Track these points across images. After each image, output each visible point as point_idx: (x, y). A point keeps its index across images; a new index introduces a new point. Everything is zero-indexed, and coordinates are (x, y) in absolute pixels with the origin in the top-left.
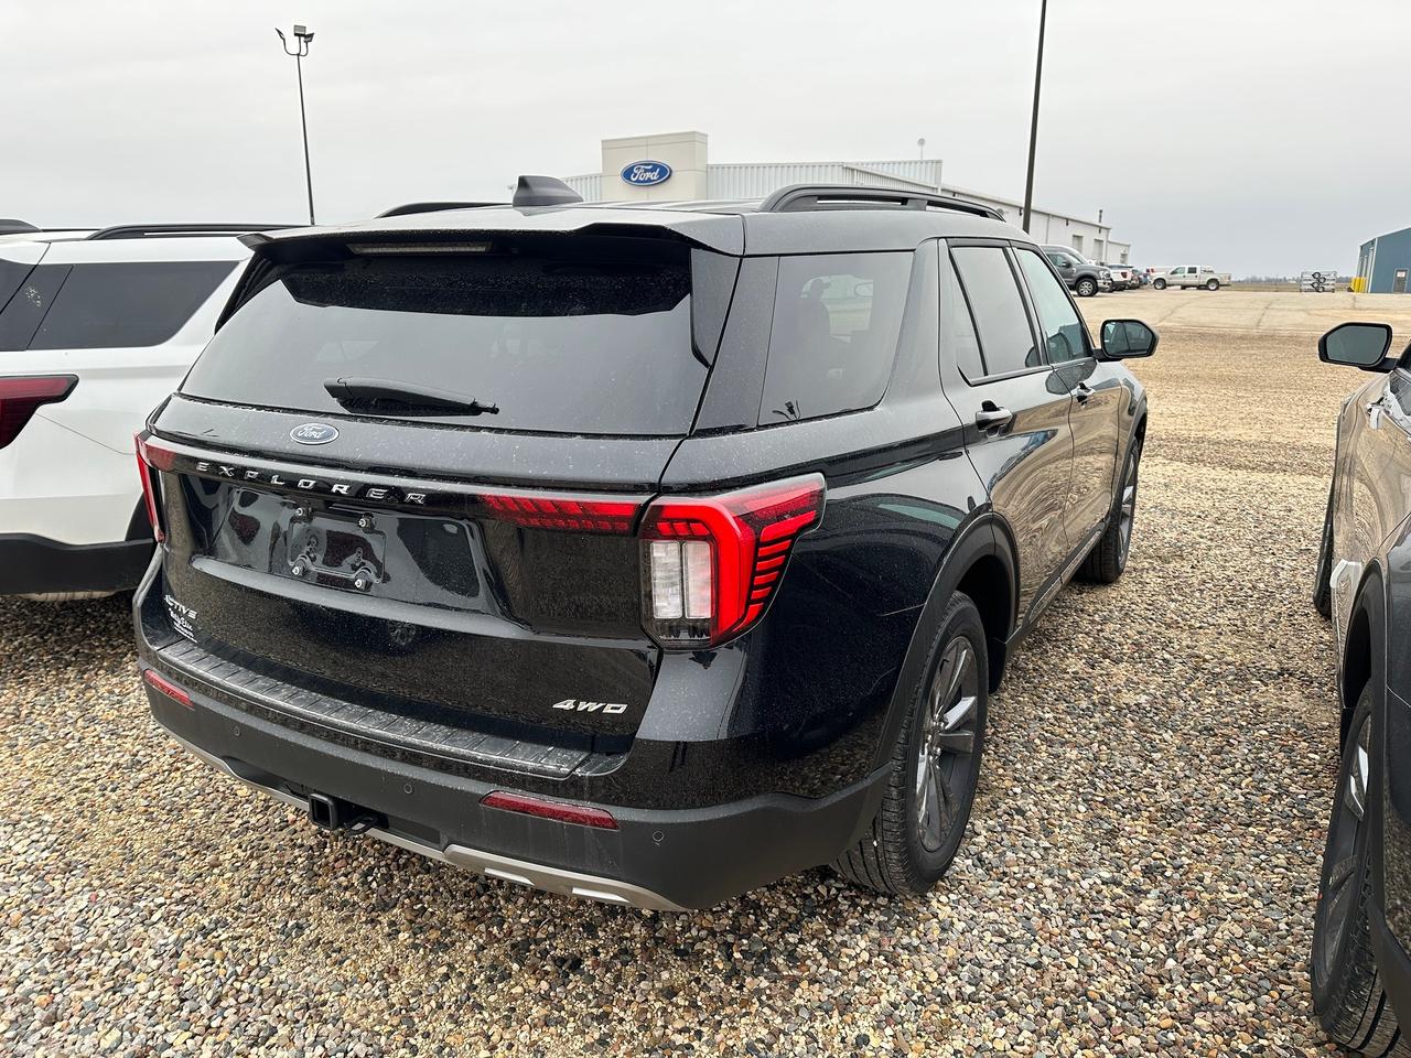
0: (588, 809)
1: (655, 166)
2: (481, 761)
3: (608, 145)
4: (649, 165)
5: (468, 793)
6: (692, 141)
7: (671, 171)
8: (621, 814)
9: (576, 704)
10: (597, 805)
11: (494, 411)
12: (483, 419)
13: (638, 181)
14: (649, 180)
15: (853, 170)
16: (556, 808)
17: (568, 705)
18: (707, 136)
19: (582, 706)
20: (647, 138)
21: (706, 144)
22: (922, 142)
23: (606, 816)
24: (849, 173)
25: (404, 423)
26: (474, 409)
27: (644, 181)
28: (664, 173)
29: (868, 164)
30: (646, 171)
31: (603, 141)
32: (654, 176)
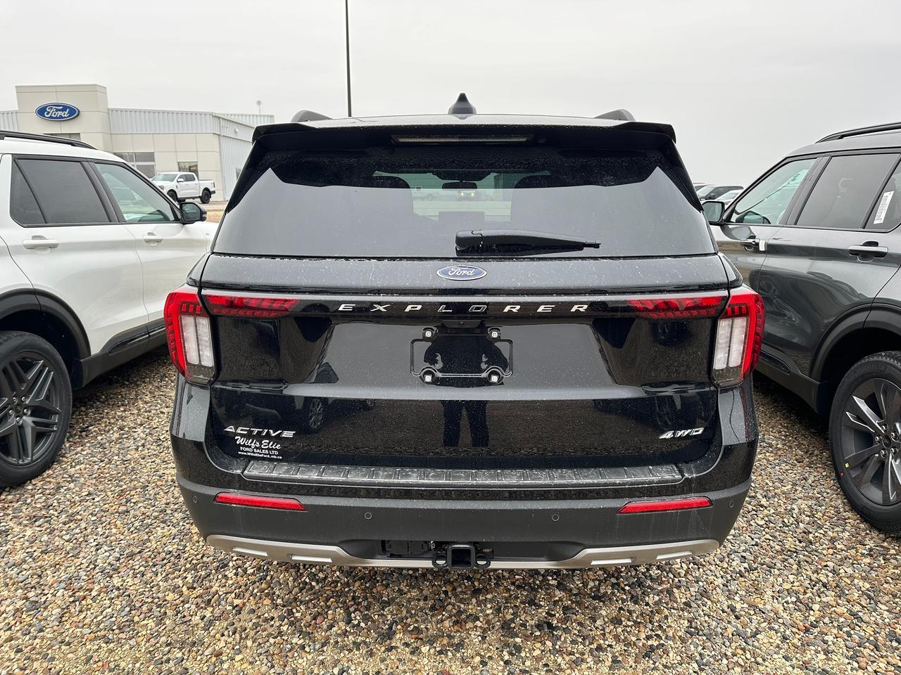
0: (693, 498)
1: (65, 108)
2: (620, 484)
3: (20, 90)
4: (60, 106)
5: (609, 508)
6: (95, 91)
7: (79, 112)
8: (714, 496)
9: (674, 434)
10: (698, 494)
11: (596, 246)
12: (587, 252)
13: (51, 117)
14: (61, 117)
15: (219, 118)
16: (673, 502)
17: (669, 435)
18: (105, 88)
19: (680, 433)
20: (56, 86)
21: (106, 93)
22: (259, 103)
23: (706, 500)
24: (217, 120)
25: (532, 259)
26: (578, 246)
27: (56, 118)
28: (73, 113)
29: (231, 115)
30: (57, 110)
31: (16, 87)
32: (65, 114)
